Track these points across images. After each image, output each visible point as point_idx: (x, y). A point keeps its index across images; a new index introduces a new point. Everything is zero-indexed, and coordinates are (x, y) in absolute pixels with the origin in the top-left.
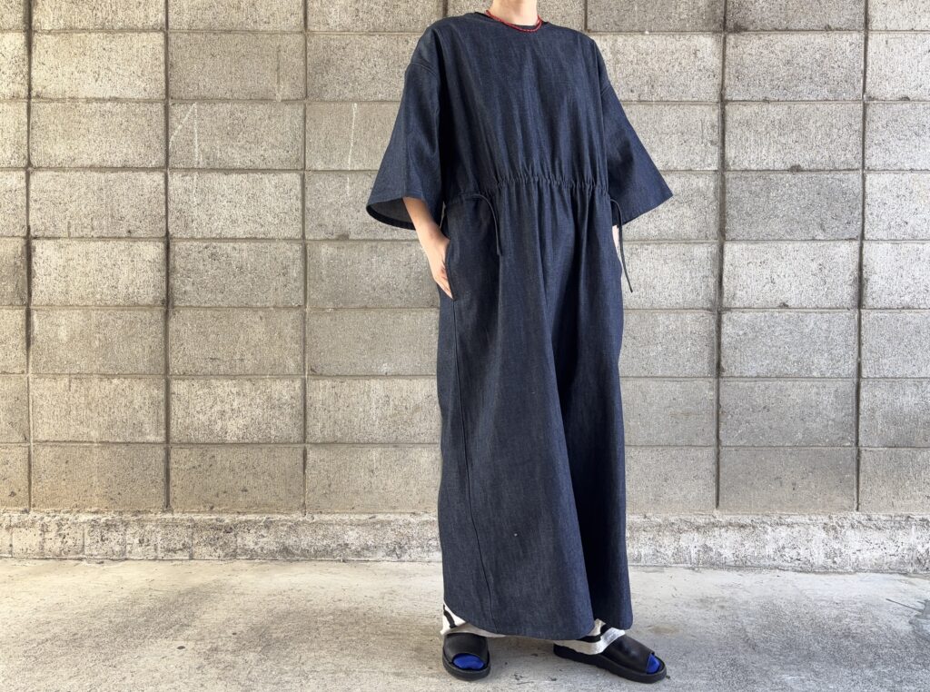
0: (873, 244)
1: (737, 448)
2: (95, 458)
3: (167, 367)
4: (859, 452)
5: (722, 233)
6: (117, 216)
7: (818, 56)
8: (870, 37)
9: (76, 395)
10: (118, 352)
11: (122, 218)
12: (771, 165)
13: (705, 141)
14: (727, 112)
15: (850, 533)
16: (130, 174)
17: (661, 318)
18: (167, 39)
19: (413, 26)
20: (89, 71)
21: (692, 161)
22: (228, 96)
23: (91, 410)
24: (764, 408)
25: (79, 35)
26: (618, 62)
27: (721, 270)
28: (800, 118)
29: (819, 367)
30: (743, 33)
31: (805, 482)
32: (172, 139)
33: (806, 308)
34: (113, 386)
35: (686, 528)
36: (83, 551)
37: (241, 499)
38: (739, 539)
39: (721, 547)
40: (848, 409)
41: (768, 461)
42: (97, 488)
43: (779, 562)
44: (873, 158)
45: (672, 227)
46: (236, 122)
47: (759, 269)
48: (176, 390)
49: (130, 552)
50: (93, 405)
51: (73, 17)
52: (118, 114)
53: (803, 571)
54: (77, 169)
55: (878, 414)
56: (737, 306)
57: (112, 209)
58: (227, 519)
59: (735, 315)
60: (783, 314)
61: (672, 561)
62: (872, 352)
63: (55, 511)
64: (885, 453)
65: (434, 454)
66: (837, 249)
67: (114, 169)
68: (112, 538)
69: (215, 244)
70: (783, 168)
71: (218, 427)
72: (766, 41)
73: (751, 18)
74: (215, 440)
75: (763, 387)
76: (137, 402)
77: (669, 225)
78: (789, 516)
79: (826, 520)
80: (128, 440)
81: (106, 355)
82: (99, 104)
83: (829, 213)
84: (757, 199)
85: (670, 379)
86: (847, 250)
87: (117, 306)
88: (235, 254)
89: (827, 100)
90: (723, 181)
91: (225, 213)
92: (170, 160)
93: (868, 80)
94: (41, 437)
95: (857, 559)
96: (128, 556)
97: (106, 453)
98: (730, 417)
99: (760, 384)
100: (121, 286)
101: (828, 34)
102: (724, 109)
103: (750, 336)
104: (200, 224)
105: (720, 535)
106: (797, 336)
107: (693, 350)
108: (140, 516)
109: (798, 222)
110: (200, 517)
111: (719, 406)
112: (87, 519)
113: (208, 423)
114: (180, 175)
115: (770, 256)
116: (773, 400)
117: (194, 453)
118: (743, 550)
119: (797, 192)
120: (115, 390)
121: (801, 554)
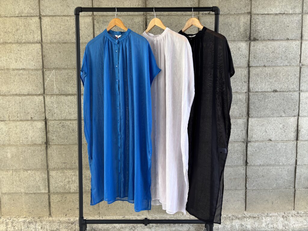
0: (302, 118)
1: (253, 190)
2: (24, 198)
3: (48, 166)
4: (295, 191)
5: (248, 114)
6: (26, 112)
7: (284, 50)
8: (303, 42)
9: (15, 177)
11: (28, 113)
12: (266, 90)
13: (242, 81)
14: (250, 71)
15: (291, 218)
16: (31, 97)
18: (42, 46)
20: (13, 59)
21: (237, 89)
22: (66, 67)
23: (21, 182)
24: (262, 176)
25: (9, 45)
27: (248, 128)
28: (277, 73)
29: (282, 161)
30: (256, 41)
31: (276, 201)
32: (46, 83)
33: (278, 141)
34: (28, 173)
35: (235, 218)
37: (76, 212)
38: (253, 222)
40: (292, 176)
41: (263, 194)
42: (25, 209)
43: (267, 229)
44: (303, 87)
46: (69, 77)
47: (261, 127)
48: (51, 174)
50: (22, 180)
51: (6, 38)
52: (25, 75)
54: (11, 95)
55: (302, 177)
56: (253, 140)
57: (25, 110)
58: (72, 220)
59: (252, 144)
60: (270, 143)
61: (230, 230)
62: (300, 156)
63: (10, 217)
64: (304, 191)
66: (290, 120)
67: (25, 95)
68: (31, 227)
69: (63, 122)
70: (270, 91)
71: (67, 187)
72: (265, 44)
73: (260, 36)
74: (67, 192)
76: (38, 179)
78: (271, 213)
79: (283, 214)
80: (35, 192)
81: (25, 162)
82: (18, 71)
83: (287, 107)
84: (261, 102)
85: (229, 167)
86: (293, 120)
87: (28, 145)
88: (71, 125)
89: (287, 66)
90: (249, 96)
91: (67, 111)
92: (45, 92)
93: (302, 58)
94: (4, 192)
95: (293, 227)
97: (27, 197)
98: (250, 179)
99: (261, 168)
100: (29, 138)
101: (288, 41)
102: (249, 69)
103: (258, 151)
104: (57, 115)
105: (247, 220)
106: (274, 151)
107: (237, 156)
108: (41, 218)
109: (275, 110)
110: (62, 219)
111: (246, 176)
112: (22, 220)
113: (64, 186)
114: (49, 97)
115: (265, 123)
116: (266, 173)
117: (59, 196)
118: (254, 225)
119: (275, 99)
120: (29, 175)
121: (275, 226)
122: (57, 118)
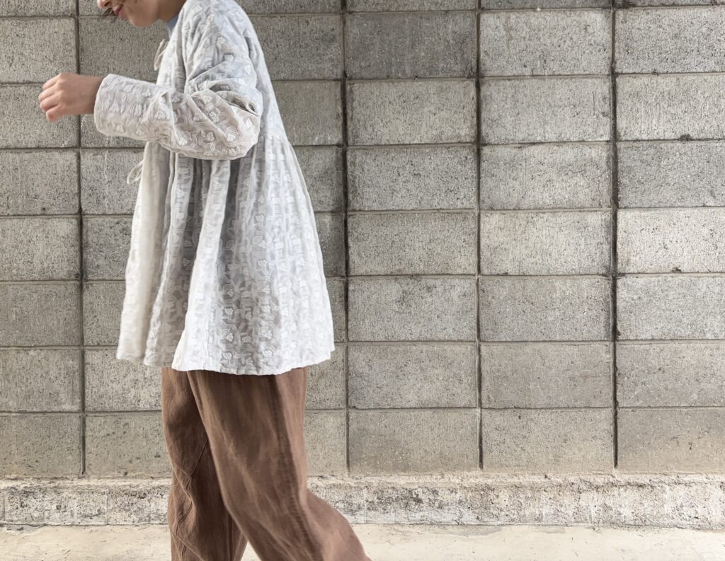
1: (634, 408)
2: (14, 427)
3: (82, 339)
5: (615, 200)
6: (32, 194)
7: (704, 30)
10: (34, 325)
11: (36, 196)
12: (661, 134)
13: (596, 112)
14: (617, 84)
16: (44, 154)
17: (558, 283)
18: (77, 25)
19: (313, 8)
20: (3, 57)
21: (584, 132)
23: (9, 381)
24: (660, 369)
26: (511, 38)
27: (615, 237)
28: (688, 90)
29: (712, 329)
30: (631, 8)
31: (701, 441)
33: (698, 272)
34: (29, 358)
35: (585, 488)
36: (4, 516)
37: (154, 465)
38: (639, 498)
39: (620, 506)
41: (664, 421)
42: (16, 456)
43: (677, 520)
45: (567, 196)
47: (652, 235)
48: (90, 361)
49: (48, 518)
50: (11, 377)
52: (31, 97)
53: (699, 529)
56: (630, 272)
57: (27, 188)
58: (143, 484)
59: (629, 280)
60: (676, 279)
61: (573, 520)
65: (339, 420)
67: (28, 149)
68: (31, 504)
69: (125, 219)
70: (673, 138)
72: (654, 17)
74: (130, 410)
75: (658, 350)
76: (53, 373)
77: (563, 194)
78: (687, 474)
80: (45, 409)
81: (23, 327)
82: (14, 88)
83: (719, 180)
84: (648, 168)
85: (567, 343)
87: (32, 281)
89: (714, 72)
90: (616, 151)
92: (82, 140)
96: (46, 521)
97: (24, 422)
98: (626, 379)
99: (655, 346)
100: (36, 262)
101: (714, 8)
102: (615, 81)
103: (645, 300)
104: (111, 201)
105: (619, 495)
106: (690, 300)
107: (590, 314)
108: (57, 483)
109: (689, 190)
110: (114, 483)
111: (615, 368)
112: (6, 486)
113: (121, 392)
114: (92, 154)
115: (662, 223)
116: (668, 362)
117: (108, 420)
118: (642, 509)
119: (687, 161)
120: (32, 362)
121: (699, 512)
122: (109, 208)
